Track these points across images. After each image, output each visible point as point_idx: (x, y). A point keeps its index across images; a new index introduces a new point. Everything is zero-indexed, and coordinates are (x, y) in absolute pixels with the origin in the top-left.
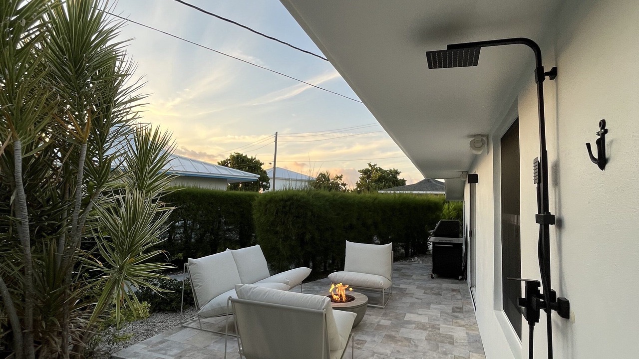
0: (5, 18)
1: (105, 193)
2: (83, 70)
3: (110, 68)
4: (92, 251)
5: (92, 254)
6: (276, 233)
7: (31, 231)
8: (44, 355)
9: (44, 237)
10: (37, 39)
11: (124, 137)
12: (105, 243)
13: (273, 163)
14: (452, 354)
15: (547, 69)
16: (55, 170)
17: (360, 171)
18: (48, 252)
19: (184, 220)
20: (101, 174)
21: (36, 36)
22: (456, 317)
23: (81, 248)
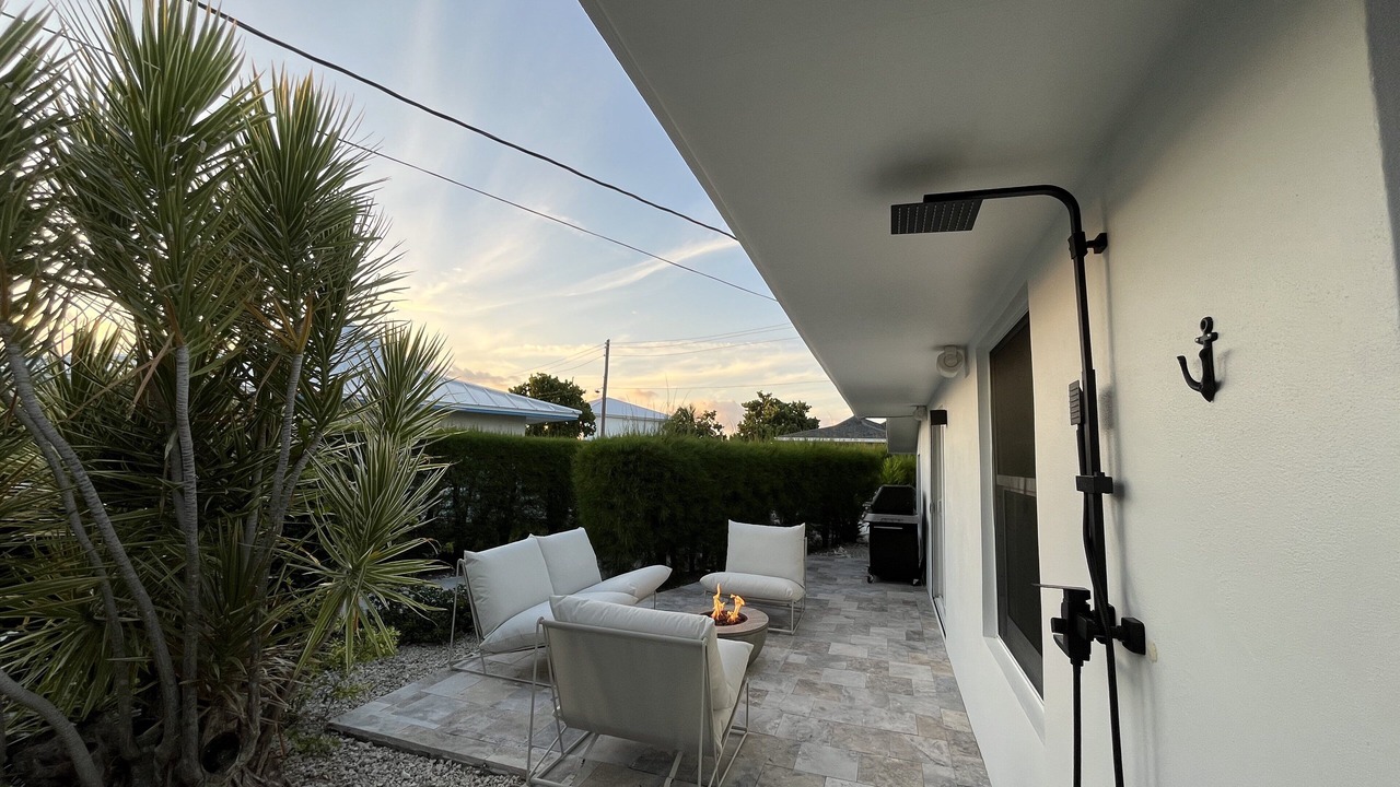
0: (171, 137)
1: (330, 439)
2: (301, 230)
3: (346, 227)
4: (304, 540)
5: (305, 546)
6: (612, 507)
7: (200, 505)
8: (213, 724)
9: (222, 515)
10: (221, 176)
11: (364, 345)
12: (329, 525)
13: (601, 391)
14: (912, 712)
15: (1090, 236)
16: (244, 398)
17: (744, 405)
18: (228, 543)
19: (454, 485)
20: (323, 406)
21: (223, 171)
22: (914, 649)
23: (283, 535)
